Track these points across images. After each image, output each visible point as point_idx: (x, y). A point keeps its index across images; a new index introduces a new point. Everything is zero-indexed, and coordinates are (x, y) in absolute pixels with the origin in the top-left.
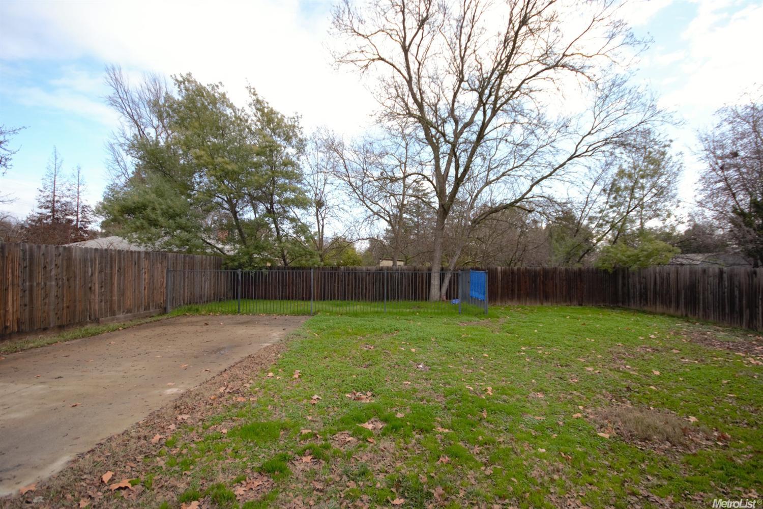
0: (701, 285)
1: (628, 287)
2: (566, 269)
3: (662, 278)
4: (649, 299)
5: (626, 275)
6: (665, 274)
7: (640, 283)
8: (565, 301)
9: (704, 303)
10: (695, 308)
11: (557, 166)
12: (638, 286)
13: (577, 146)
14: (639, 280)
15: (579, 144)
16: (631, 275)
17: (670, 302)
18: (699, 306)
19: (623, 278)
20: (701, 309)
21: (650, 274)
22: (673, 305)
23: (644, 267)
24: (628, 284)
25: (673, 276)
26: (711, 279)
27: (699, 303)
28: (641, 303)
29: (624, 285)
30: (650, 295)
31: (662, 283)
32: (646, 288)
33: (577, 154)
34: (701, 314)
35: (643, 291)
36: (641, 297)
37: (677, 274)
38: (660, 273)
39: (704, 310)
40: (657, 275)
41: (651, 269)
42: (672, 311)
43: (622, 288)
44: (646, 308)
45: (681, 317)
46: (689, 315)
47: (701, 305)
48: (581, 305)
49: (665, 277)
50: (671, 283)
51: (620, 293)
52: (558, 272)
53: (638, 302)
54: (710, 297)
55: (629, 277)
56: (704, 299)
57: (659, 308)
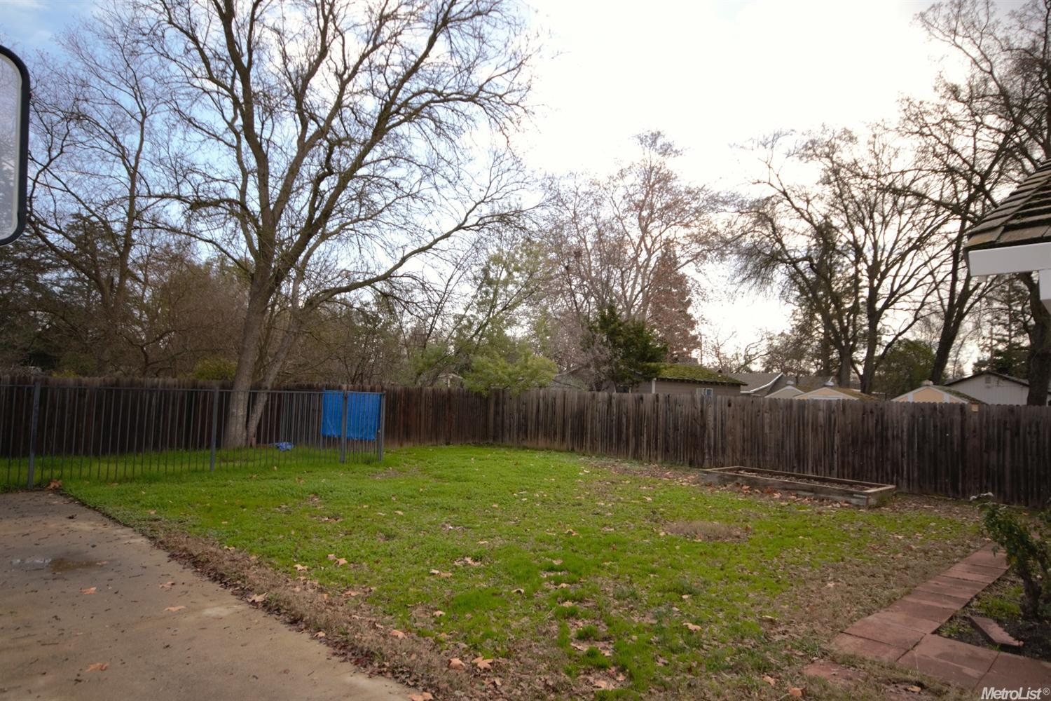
0: (590, 411)
1: (503, 417)
2: (433, 390)
3: (546, 405)
4: (529, 432)
5: (501, 402)
6: (550, 399)
7: (519, 411)
8: (431, 439)
9: (592, 433)
10: (582, 438)
11: (439, 236)
12: (516, 415)
13: (467, 215)
14: (518, 406)
15: (470, 212)
16: (507, 400)
17: (555, 434)
18: (586, 437)
19: (497, 404)
20: (589, 439)
21: (532, 400)
22: (558, 437)
23: (525, 389)
24: (503, 412)
25: (559, 402)
26: (600, 405)
27: (586, 433)
28: (518, 436)
29: (496, 413)
30: (532, 427)
31: (547, 410)
32: (525, 418)
33: (466, 225)
34: (588, 445)
35: (522, 421)
36: (519, 429)
37: (564, 398)
38: (544, 398)
39: (592, 442)
40: (541, 400)
41: (534, 392)
42: (556, 445)
43: (495, 419)
44: (525, 444)
45: (568, 451)
46: (576, 449)
47: (589, 436)
48: (448, 444)
49: (550, 403)
50: (557, 409)
51: (491, 425)
52: (423, 395)
53: (515, 436)
54: (599, 426)
55: (504, 403)
56: (592, 429)
57: (542, 443)
